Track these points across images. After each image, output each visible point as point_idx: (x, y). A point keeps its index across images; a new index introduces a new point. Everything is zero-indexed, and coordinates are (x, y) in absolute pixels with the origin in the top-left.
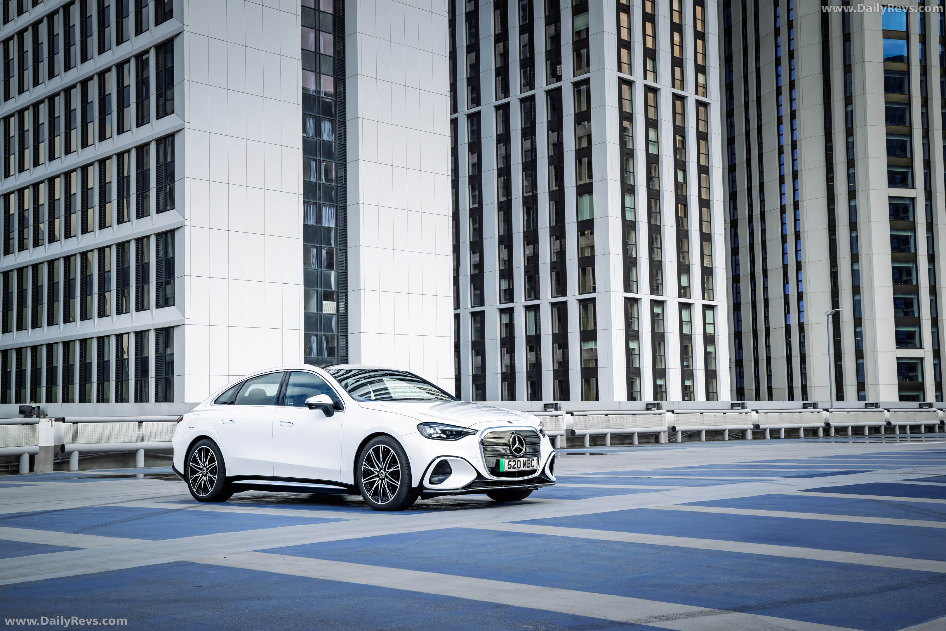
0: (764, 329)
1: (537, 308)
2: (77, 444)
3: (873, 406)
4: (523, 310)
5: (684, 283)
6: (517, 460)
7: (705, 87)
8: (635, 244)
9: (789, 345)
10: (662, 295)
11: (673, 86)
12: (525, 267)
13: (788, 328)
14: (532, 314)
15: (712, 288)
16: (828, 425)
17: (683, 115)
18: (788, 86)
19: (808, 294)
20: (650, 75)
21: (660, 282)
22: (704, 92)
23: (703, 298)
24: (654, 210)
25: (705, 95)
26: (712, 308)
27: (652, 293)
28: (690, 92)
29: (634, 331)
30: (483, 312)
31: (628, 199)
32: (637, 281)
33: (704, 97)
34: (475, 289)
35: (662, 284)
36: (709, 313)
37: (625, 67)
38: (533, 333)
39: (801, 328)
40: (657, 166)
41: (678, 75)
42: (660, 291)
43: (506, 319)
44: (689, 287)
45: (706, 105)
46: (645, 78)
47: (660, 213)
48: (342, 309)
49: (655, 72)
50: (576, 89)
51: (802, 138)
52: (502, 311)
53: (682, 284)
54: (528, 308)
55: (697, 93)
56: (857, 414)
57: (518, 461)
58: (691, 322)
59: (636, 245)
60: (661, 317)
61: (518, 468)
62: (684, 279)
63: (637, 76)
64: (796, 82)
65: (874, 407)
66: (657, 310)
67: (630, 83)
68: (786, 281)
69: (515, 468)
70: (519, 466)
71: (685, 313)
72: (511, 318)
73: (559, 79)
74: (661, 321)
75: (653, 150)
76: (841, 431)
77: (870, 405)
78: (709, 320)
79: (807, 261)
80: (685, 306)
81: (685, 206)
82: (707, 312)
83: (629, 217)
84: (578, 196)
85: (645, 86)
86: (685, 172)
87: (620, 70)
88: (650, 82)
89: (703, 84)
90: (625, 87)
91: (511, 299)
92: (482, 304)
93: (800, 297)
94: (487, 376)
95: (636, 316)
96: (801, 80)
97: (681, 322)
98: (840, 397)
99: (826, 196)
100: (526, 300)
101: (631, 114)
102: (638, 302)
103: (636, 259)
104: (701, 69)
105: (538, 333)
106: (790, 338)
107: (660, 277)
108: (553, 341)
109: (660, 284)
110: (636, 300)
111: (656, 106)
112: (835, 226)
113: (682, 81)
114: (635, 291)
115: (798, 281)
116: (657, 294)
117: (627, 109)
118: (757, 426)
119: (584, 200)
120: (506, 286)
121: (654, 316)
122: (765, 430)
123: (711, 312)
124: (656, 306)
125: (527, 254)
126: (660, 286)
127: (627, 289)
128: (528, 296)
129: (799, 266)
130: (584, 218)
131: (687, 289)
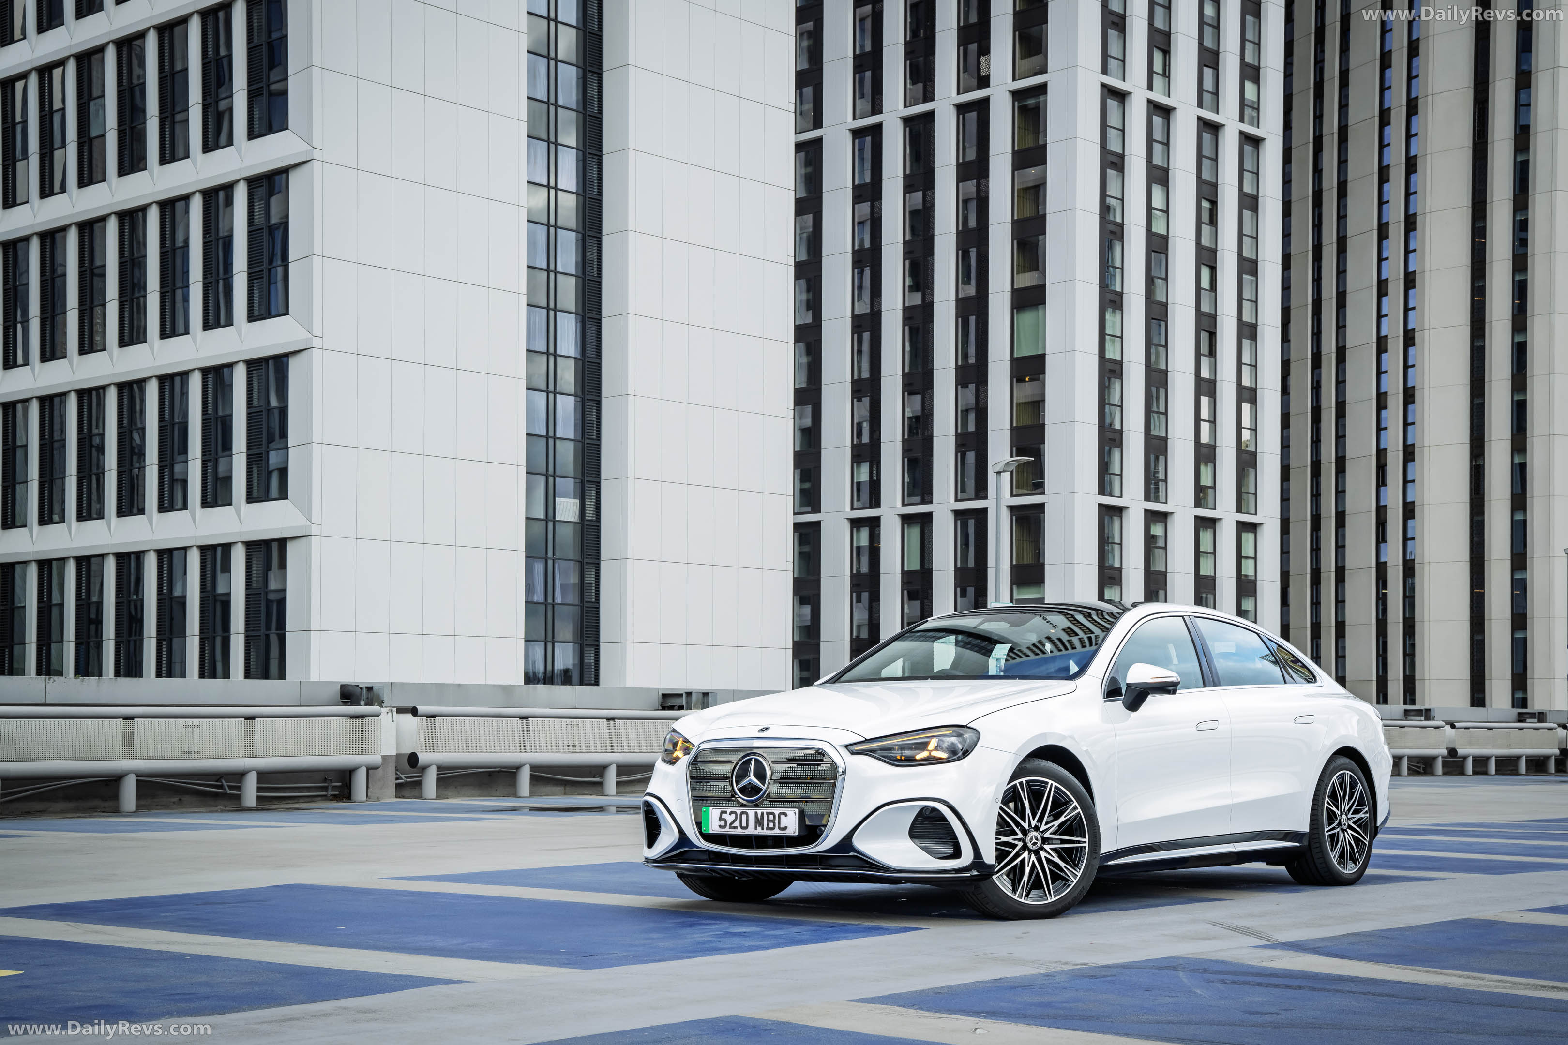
0: (1333, 569)
1: (926, 520)
2: (434, 752)
4: (898, 522)
6: (739, 811)
7: (1256, 106)
8: (1120, 404)
9: (1382, 600)
10: (1164, 501)
11: (1200, 105)
12: (904, 441)
13: (1382, 569)
14: (915, 532)
15: (1253, 491)
17: (1215, 159)
18: (1404, 109)
19: (1426, 507)
20: (1158, 80)
21: (1161, 476)
22: (1253, 118)
23: (1239, 510)
24: (1155, 341)
25: (1256, 122)
26: (1253, 527)
27: (1147, 498)
28: (1229, 116)
29: (1112, 568)
30: (818, 524)
31: (1112, 319)
32: (1121, 475)
33: (1253, 126)
34: (802, 480)
35: (1165, 481)
36: (1248, 538)
37: (1113, 64)
38: (915, 565)
39: (1409, 569)
40: (1163, 256)
41: (1208, 83)
42: (1162, 494)
43: (864, 538)
44: (1214, 487)
45: (1257, 142)
46: (1150, 88)
47: (1166, 346)
48: (590, 515)
49: (1166, 73)
50: (1016, 103)
51: (1428, 210)
52: (856, 524)
53: (1203, 482)
54: (907, 519)
55: (1241, 119)
57: (742, 813)
58: (1215, 553)
59: (1121, 406)
60: (1161, 543)
61: (742, 828)
62: (1206, 472)
63: (1135, 82)
64: (1420, 101)
66: (1157, 530)
67: (1121, 96)
68: (1382, 481)
69: (735, 828)
70: (744, 825)
71: (1206, 537)
72: (874, 538)
73: (984, 82)
74: (1161, 550)
75: (1159, 228)
78: (1248, 550)
79: (1426, 444)
80: (1205, 524)
81: (1212, 335)
82: (1244, 535)
83: (1112, 353)
84: (1015, 310)
85: (1149, 101)
86: (1213, 269)
87: (1105, 70)
88: (1158, 97)
89: (1253, 102)
90: (1112, 104)
91: (875, 501)
92: (817, 509)
93: (1409, 511)
94: (823, 645)
95: (1117, 540)
96: (1430, 98)
97: (1198, 553)
98: (1478, 699)
99: (1469, 323)
100: (903, 504)
101: (1122, 157)
102: (1121, 513)
103: (1120, 432)
104: (1253, 73)
105: (927, 566)
106: (1385, 586)
107: (1161, 468)
108: (955, 583)
109: (1162, 480)
110: (1119, 511)
111: (1166, 142)
112: (1484, 380)
113: (1216, 94)
114: (1117, 493)
115: (1406, 482)
116: (1157, 500)
117: (1114, 146)
118: (1452, 752)
119: (1027, 318)
120: (864, 475)
121: (1150, 541)
122: (1465, 758)
123: (1251, 536)
124: (1155, 522)
125: (909, 418)
126: (1161, 485)
127: (1104, 488)
128: (909, 495)
129: (1409, 454)
130: (1025, 351)
131: (1210, 491)
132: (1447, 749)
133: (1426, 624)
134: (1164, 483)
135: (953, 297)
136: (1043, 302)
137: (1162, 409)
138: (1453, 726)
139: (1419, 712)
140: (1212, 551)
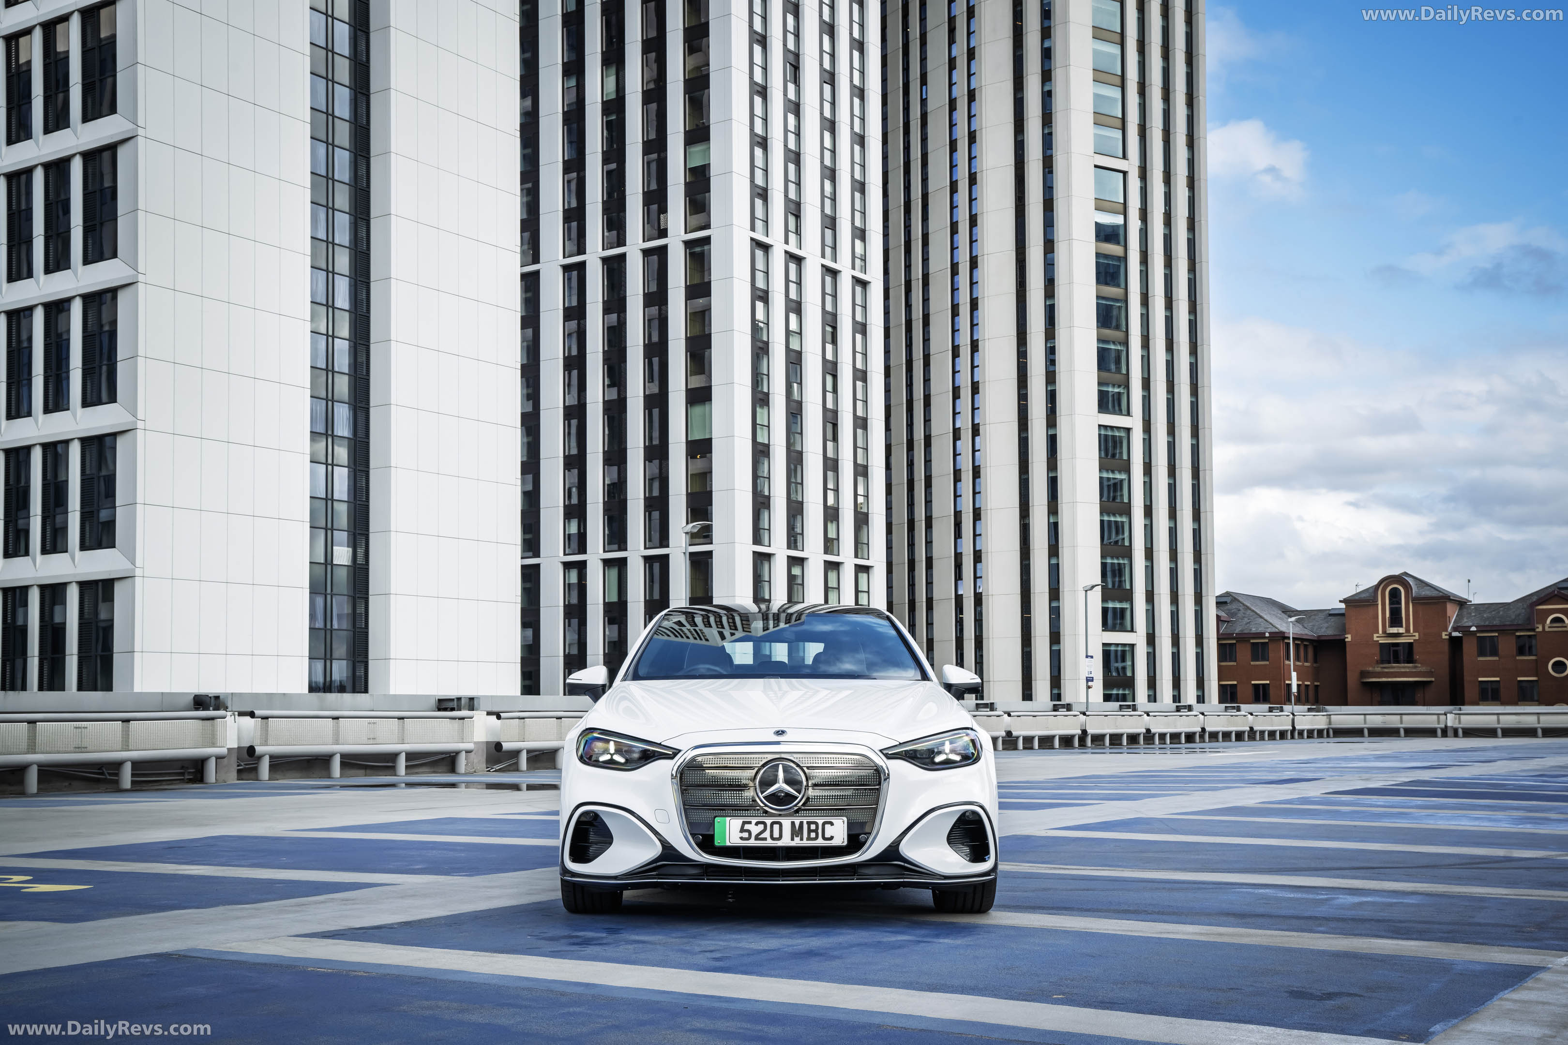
0: (924, 599)
1: (622, 564)
2: (267, 745)
3: (1130, 708)
4: (600, 565)
5: (832, 534)
7: (863, 258)
8: (768, 476)
9: (959, 623)
10: (801, 549)
11: (823, 255)
12: (605, 503)
13: (959, 599)
14: (614, 573)
15: (867, 542)
16: (1084, 732)
17: (835, 296)
18: (968, 264)
19: (989, 554)
20: (792, 237)
21: (799, 530)
22: (862, 266)
23: (856, 556)
24: (793, 430)
25: (864, 270)
26: (866, 569)
27: (789, 547)
28: (843, 264)
29: (764, 599)
30: (539, 566)
31: (761, 413)
32: (769, 530)
33: (862, 272)
34: (526, 533)
35: (802, 534)
36: (863, 577)
37: (759, 224)
38: (614, 598)
39: (978, 599)
40: (798, 367)
41: (829, 240)
42: (799, 544)
43: (574, 577)
44: (838, 539)
45: (864, 284)
46: (787, 242)
47: (801, 433)
48: (361, 560)
49: (798, 232)
50: (688, 250)
51: (986, 337)
52: (567, 566)
53: (830, 536)
54: (607, 563)
55: (853, 268)
56: (1116, 718)
58: (838, 588)
59: (769, 478)
60: (800, 581)
62: (832, 528)
63: (775, 238)
64: (979, 258)
65: (1131, 710)
66: (796, 571)
67: (766, 248)
68: (958, 534)
71: (832, 576)
72: (582, 577)
73: (663, 233)
74: (799, 587)
75: (795, 345)
76: (1098, 739)
77: (1125, 707)
78: (863, 586)
79: (989, 508)
80: (832, 567)
81: (835, 426)
82: (860, 575)
83: (762, 438)
84: (689, 405)
85: (786, 252)
86: (835, 377)
87: (753, 228)
88: (793, 248)
89: (861, 255)
90: (759, 253)
91: (582, 548)
92: (537, 554)
93: (978, 557)
94: (542, 660)
95: (767, 579)
96: (986, 256)
97: (827, 586)
98: (1027, 695)
99: (1016, 419)
100: (605, 551)
101: (766, 292)
102: (770, 558)
103: (769, 497)
104: (860, 234)
105: (623, 599)
106: (962, 613)
107: (799, 525)
108: (645, 611)
109: (799, 534)
110: (768, 557)
111: (799, 282)
112: (1028, 461)
113: (834, 248)
114: (767, 543)
115: (975, 535)
116: (796, 548)
117: (760, 284)
118: (1009, 733)
119: (697, 410)
120: (574, 529)
121: (791, 579)
122: (1018, 738)
123: (865, 575)
124: (794, 565)
125: (608, 485)
126: (799, 538)
127: (757, 540)
128: (609, 544)
129: (977, 515)
130: (697, 436)
131: (835, 542)
132: (1005, 731)
133: (991, 640)
134: (801, 536)
135: (642, 394)
136: (709, 399)
137: (799, 481)
138: (1009, 715)
139: (986, 706)
140: (837, 586)
